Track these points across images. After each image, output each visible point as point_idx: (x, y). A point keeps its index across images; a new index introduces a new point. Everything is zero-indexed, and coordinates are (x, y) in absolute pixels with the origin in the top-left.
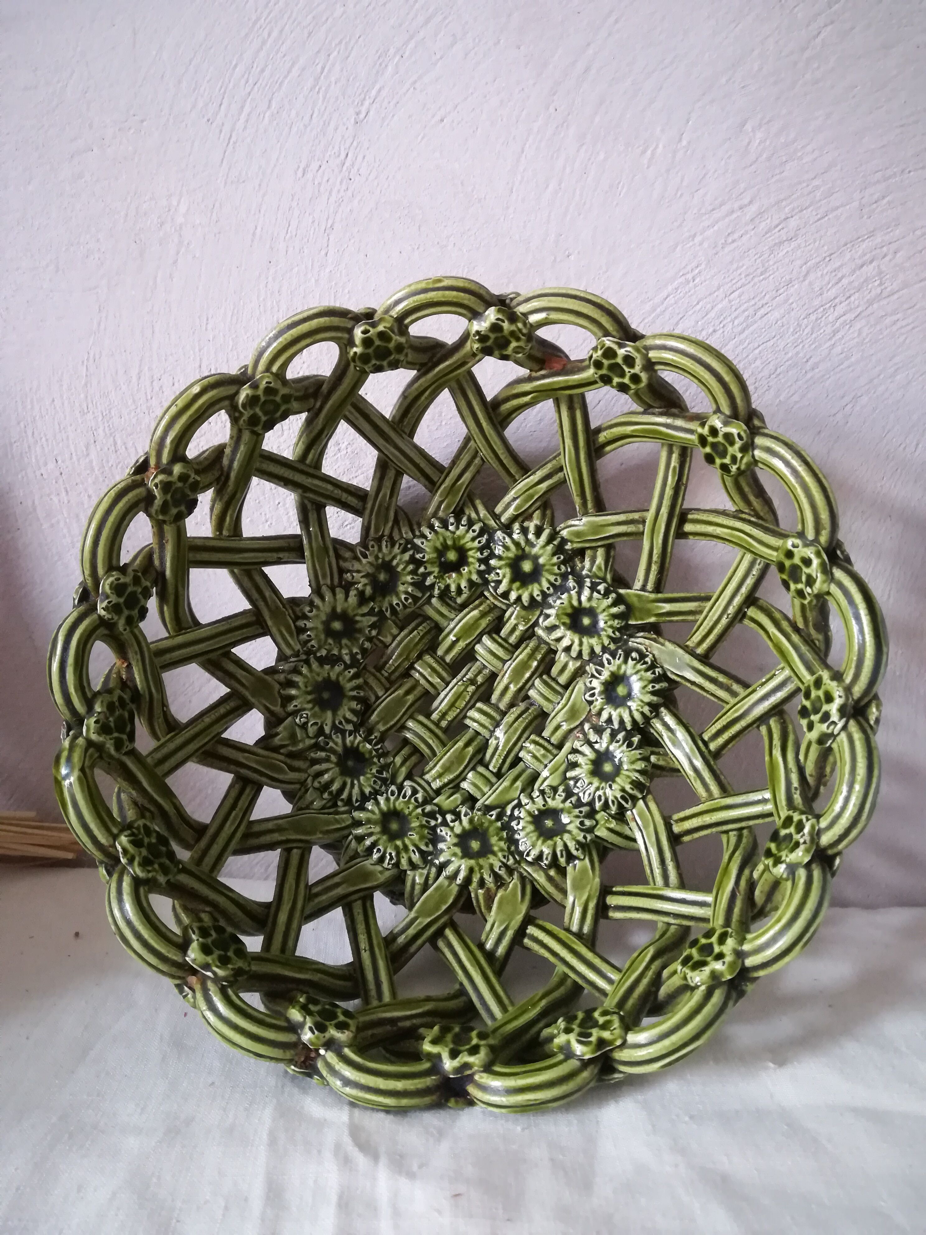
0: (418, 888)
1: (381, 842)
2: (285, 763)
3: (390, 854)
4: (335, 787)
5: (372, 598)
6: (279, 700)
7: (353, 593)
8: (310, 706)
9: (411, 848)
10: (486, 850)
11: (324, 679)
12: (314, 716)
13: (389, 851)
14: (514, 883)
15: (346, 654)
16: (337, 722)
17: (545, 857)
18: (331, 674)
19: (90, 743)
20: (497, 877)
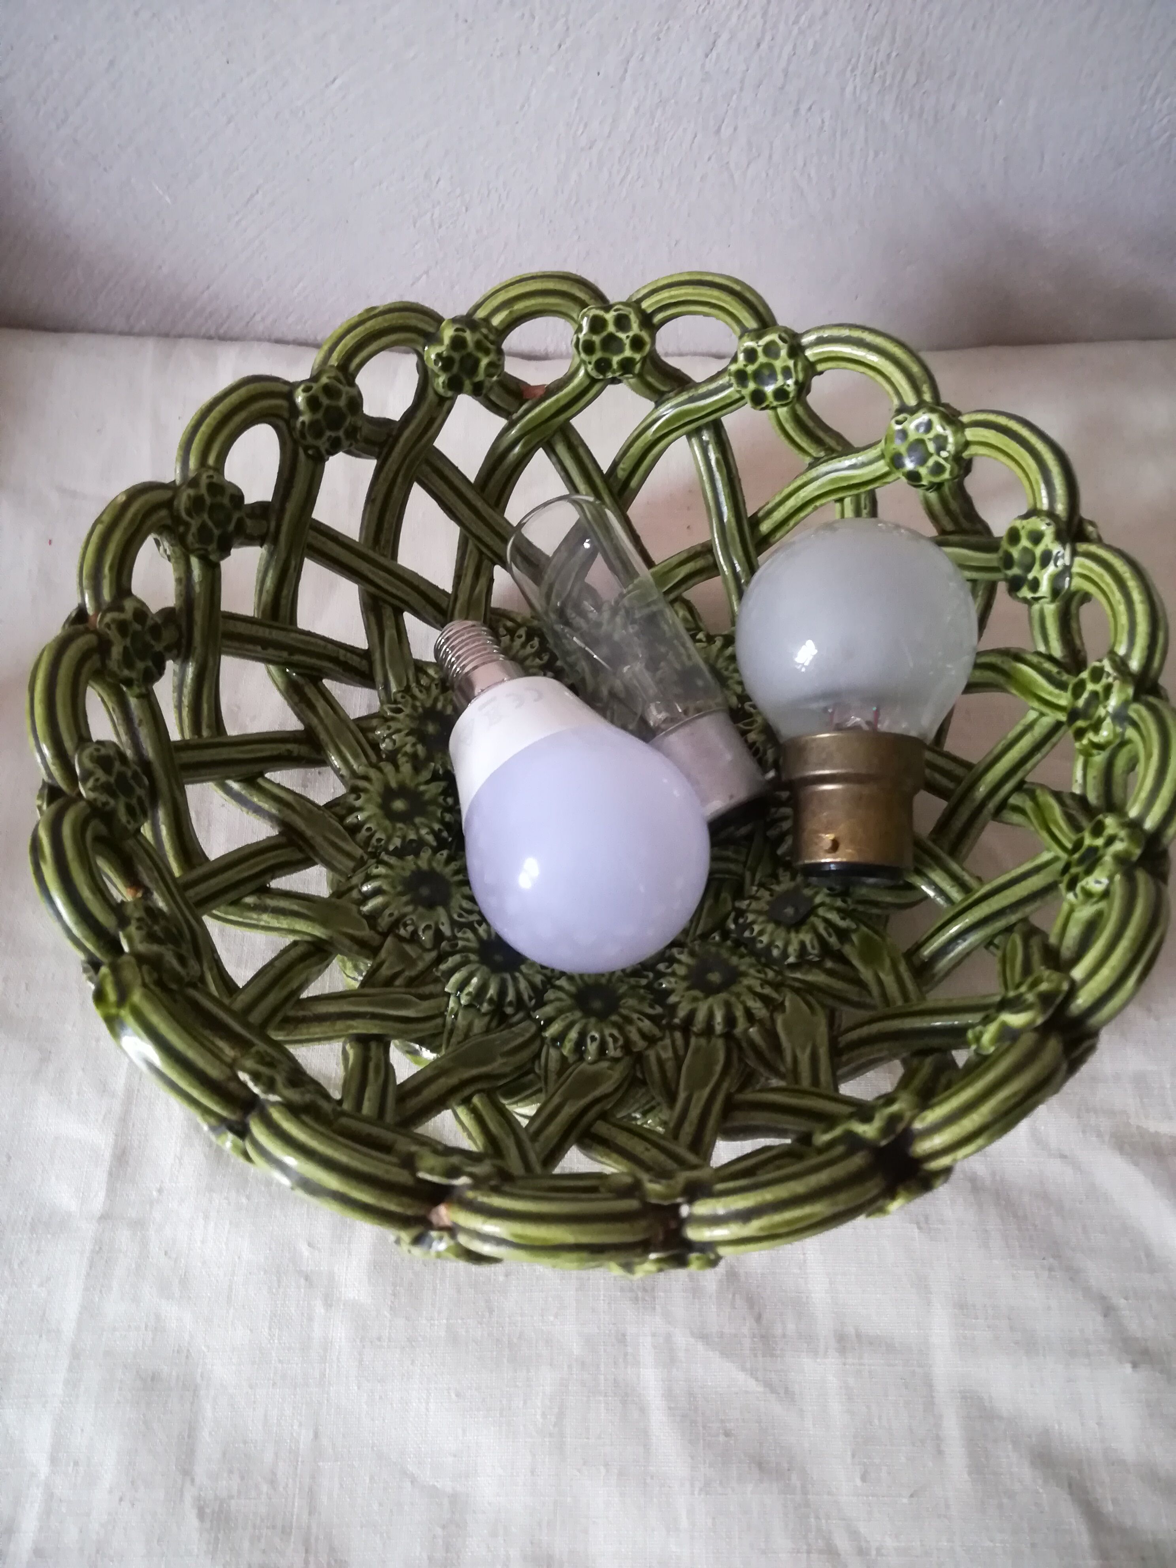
0: (670, 1066)
1: (590, 1026)
2: (410, 994)
3: (612, 1035)
4: (492, 992)
5: (430, 758)
6: (365, 922)
7: (401, 759)
8: (410, 908)
9: (635, 1016)
10: (733, 977)
11: (413, 872)
12: (422, 917)
13: (607, 1032)
14: (789, 1000)
15: (427, 833)
16: (455, 917)
17: (809, 947)
18: (420, 863)
19: (140, 959)
20: (766, 1000)
